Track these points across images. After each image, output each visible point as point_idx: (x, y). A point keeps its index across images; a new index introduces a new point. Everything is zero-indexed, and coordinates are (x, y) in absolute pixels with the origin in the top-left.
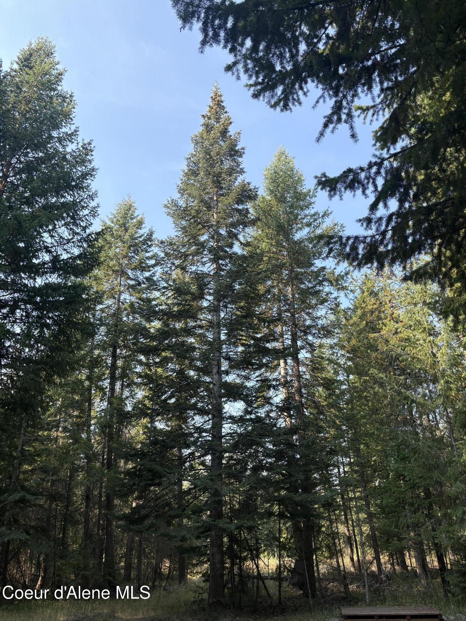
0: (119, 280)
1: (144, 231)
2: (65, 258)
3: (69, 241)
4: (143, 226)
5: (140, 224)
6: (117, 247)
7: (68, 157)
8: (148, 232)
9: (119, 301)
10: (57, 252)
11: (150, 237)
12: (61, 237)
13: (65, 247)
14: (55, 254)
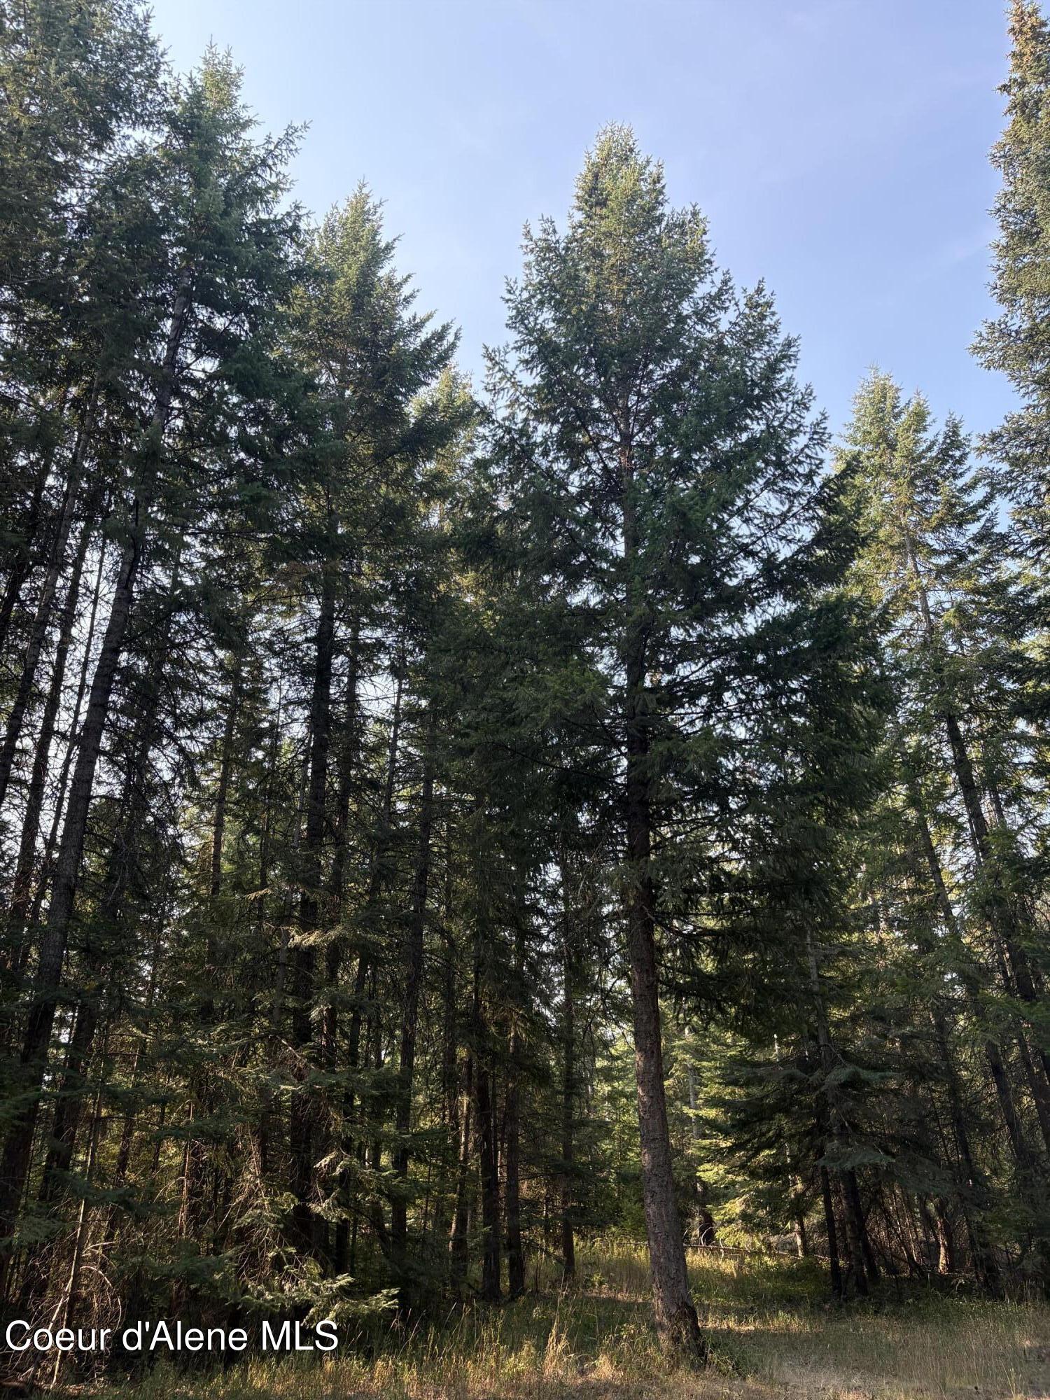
0: (910, 564)
1: (935, 431)
2: (789, 554)
3: (784, 517)
4: (929, 419)
5: (919, 418)
6: (882, 494)
7: (728, 341)
8: (946, 429)
9: (926, 611)
10: (767, 549)
11: (953, 439)
12: (767, 515)
13: (781, 532)
14: (764, 555)
